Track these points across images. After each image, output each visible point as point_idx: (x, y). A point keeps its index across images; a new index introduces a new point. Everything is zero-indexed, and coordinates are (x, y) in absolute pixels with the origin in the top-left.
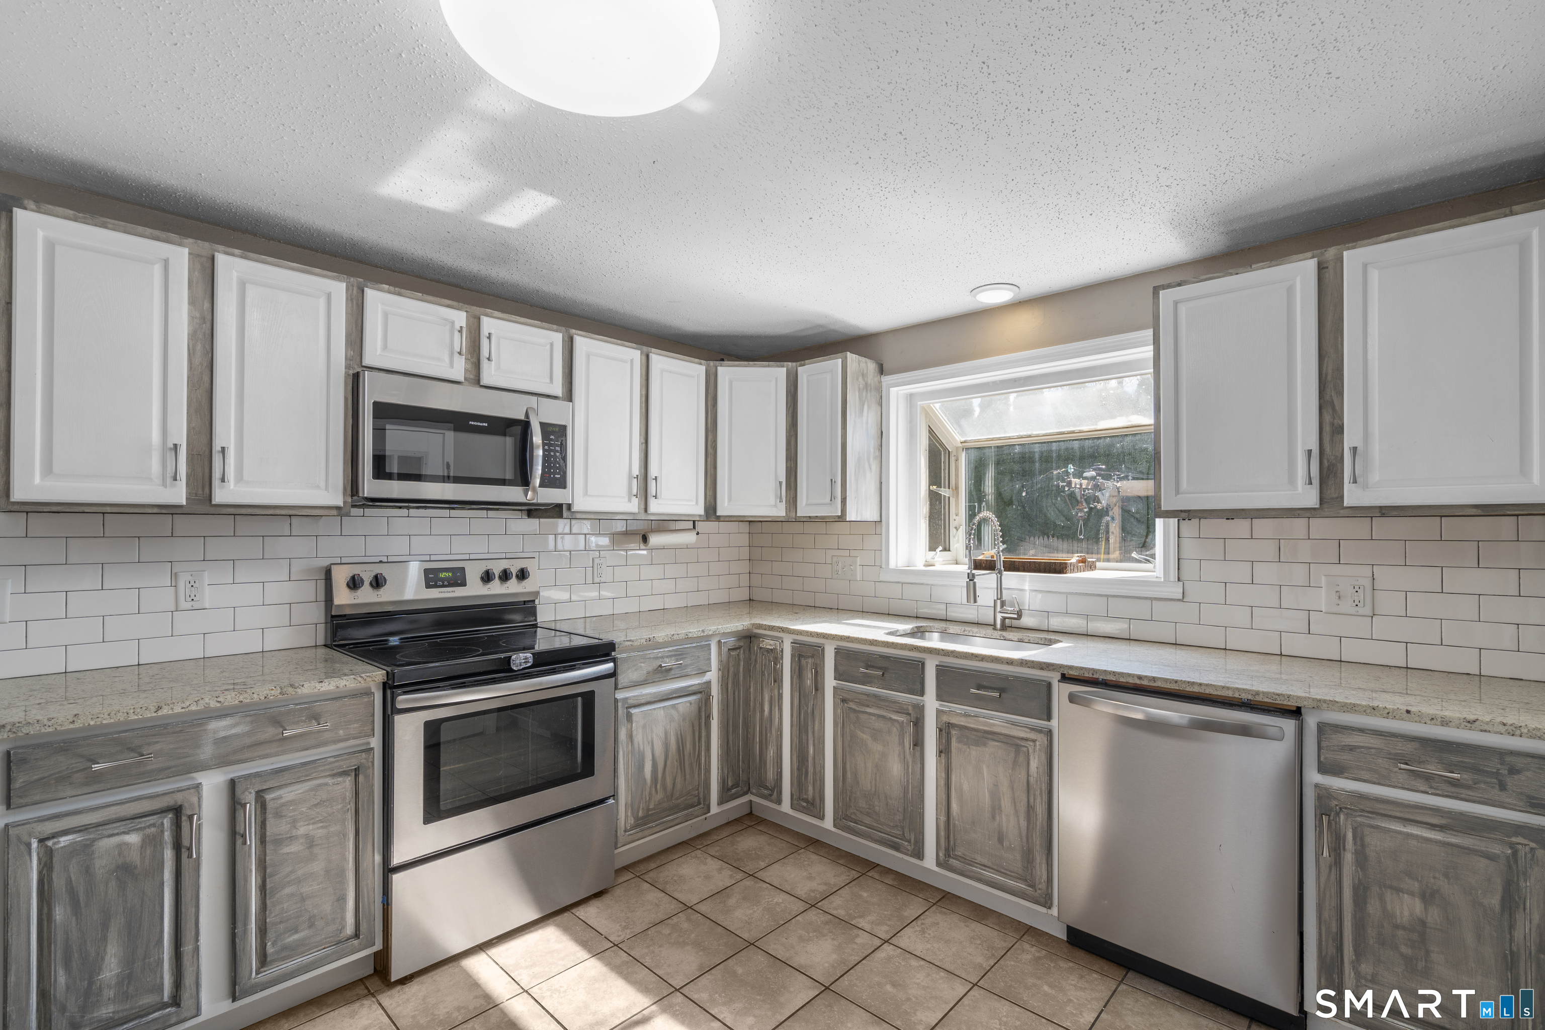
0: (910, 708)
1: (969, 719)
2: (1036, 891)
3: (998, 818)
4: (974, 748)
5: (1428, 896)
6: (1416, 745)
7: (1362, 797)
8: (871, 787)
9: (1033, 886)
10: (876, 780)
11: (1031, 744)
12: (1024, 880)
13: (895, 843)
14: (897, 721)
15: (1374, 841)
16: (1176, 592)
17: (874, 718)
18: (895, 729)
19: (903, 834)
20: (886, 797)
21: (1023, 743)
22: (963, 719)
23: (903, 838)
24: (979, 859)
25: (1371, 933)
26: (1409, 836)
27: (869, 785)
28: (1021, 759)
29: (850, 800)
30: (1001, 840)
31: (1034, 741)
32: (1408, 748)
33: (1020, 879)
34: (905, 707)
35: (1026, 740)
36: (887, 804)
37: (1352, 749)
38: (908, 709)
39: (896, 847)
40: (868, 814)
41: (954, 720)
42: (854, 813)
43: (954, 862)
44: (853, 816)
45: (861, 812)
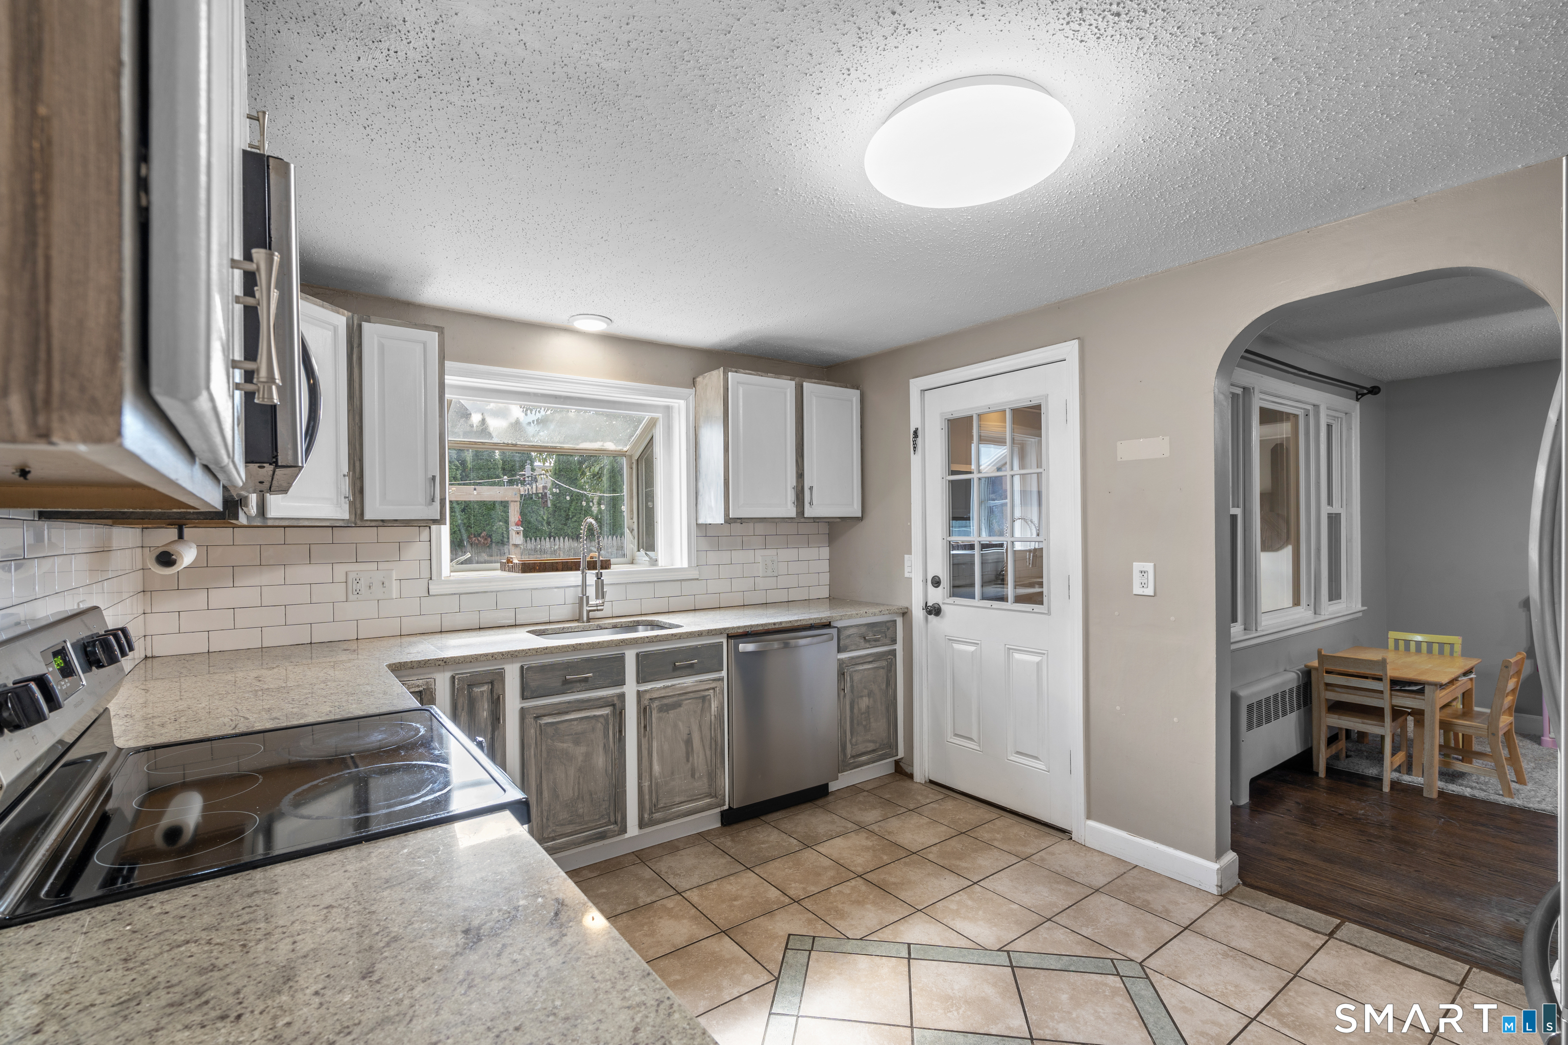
0: (615, 699)
1: (668, 690)
2: (717, 798)
3: (691, 759)
4: (672, 711)
5: (870, 694)
6: (866, 627)
7: (852, 658)
8: (574, 793)
9: (716, 796)
10: (579, 783)
11: (712, 691)
12: (709, 795)
13: (601, 833)
14: (602, 716)
15: (856, 678)
16: (694, 574)
17: (575, 723)
18: (600, 724)
19: (609, 820)
20: (591, 795)
21: (706, 693)
22: (663, 691)
23: (609, 823)
24: (677, 800)
25: (855, 722)
26: (865, 669)
27: (571, 792)
28: (707, 704)
29: (548, 819)
30: (693, 776)
31: (714, 689)
32: (863, 629)
33: (706, 796)
34: (610, 700)
35: (708, 690)
36: (592, 801)
37: (849, 636)
38: (613, 701)
39: (602, 836)
40: (571, 823)
41: (655, 695)
42: (553, 831)
43: (657, 816)
44: (551, 836)
45: (562, 825)
